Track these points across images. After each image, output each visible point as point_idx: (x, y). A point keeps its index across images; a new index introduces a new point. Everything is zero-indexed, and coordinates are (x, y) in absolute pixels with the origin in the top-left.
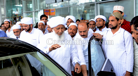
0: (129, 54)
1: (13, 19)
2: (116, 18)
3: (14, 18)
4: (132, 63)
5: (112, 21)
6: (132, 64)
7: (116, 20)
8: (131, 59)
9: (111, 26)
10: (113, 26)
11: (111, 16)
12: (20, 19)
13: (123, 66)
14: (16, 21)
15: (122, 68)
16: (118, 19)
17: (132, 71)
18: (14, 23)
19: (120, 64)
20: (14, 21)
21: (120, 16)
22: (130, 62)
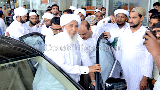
0: (149, 57)
1: (7, 3)
2: (139, 14)
3: (7, 1)
4: (151, 67)
5: (134, 17)
6: (151, 69)
7: (139, 17)
8: (150, 63)
9: (131, 24)
10: (134, 23)
11: (133, 11)
12: (14, 2)
13: (142, 70)
14: (10, 4)
15: (141, 72)
16: (140, 16)
17: (150, 76)
18: (8, 7)
19: (139, 67)
20: (8, 5)
21: (143, 12)
22: (149, 66)
